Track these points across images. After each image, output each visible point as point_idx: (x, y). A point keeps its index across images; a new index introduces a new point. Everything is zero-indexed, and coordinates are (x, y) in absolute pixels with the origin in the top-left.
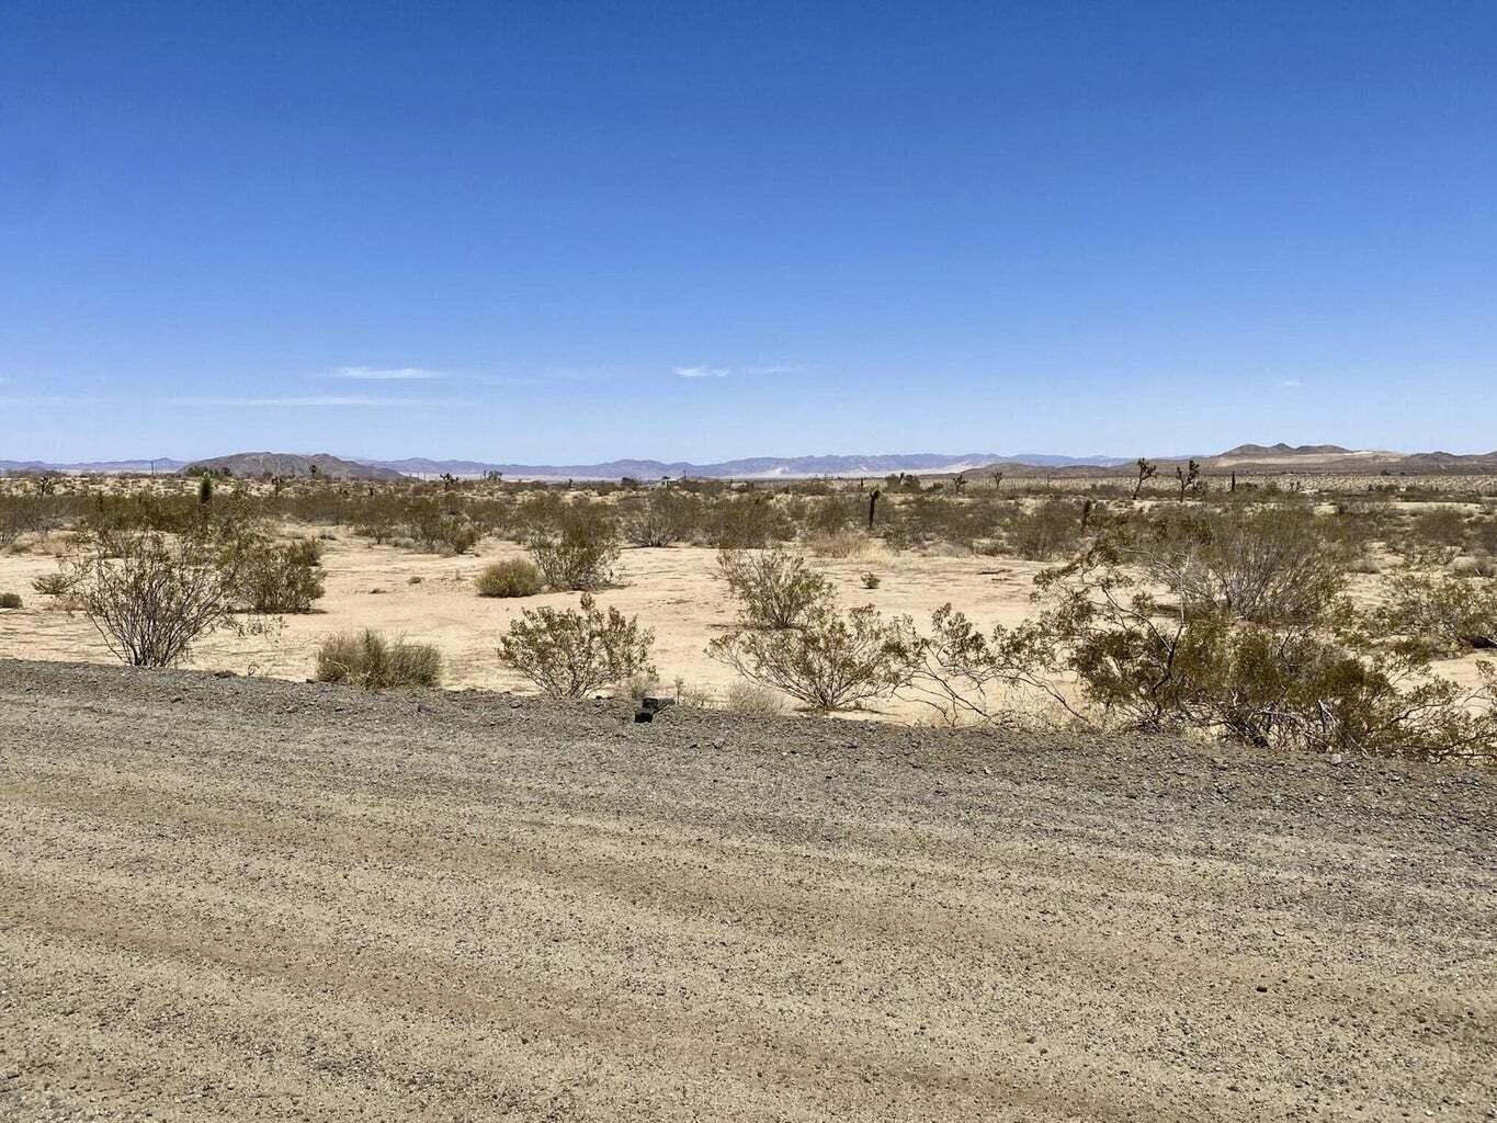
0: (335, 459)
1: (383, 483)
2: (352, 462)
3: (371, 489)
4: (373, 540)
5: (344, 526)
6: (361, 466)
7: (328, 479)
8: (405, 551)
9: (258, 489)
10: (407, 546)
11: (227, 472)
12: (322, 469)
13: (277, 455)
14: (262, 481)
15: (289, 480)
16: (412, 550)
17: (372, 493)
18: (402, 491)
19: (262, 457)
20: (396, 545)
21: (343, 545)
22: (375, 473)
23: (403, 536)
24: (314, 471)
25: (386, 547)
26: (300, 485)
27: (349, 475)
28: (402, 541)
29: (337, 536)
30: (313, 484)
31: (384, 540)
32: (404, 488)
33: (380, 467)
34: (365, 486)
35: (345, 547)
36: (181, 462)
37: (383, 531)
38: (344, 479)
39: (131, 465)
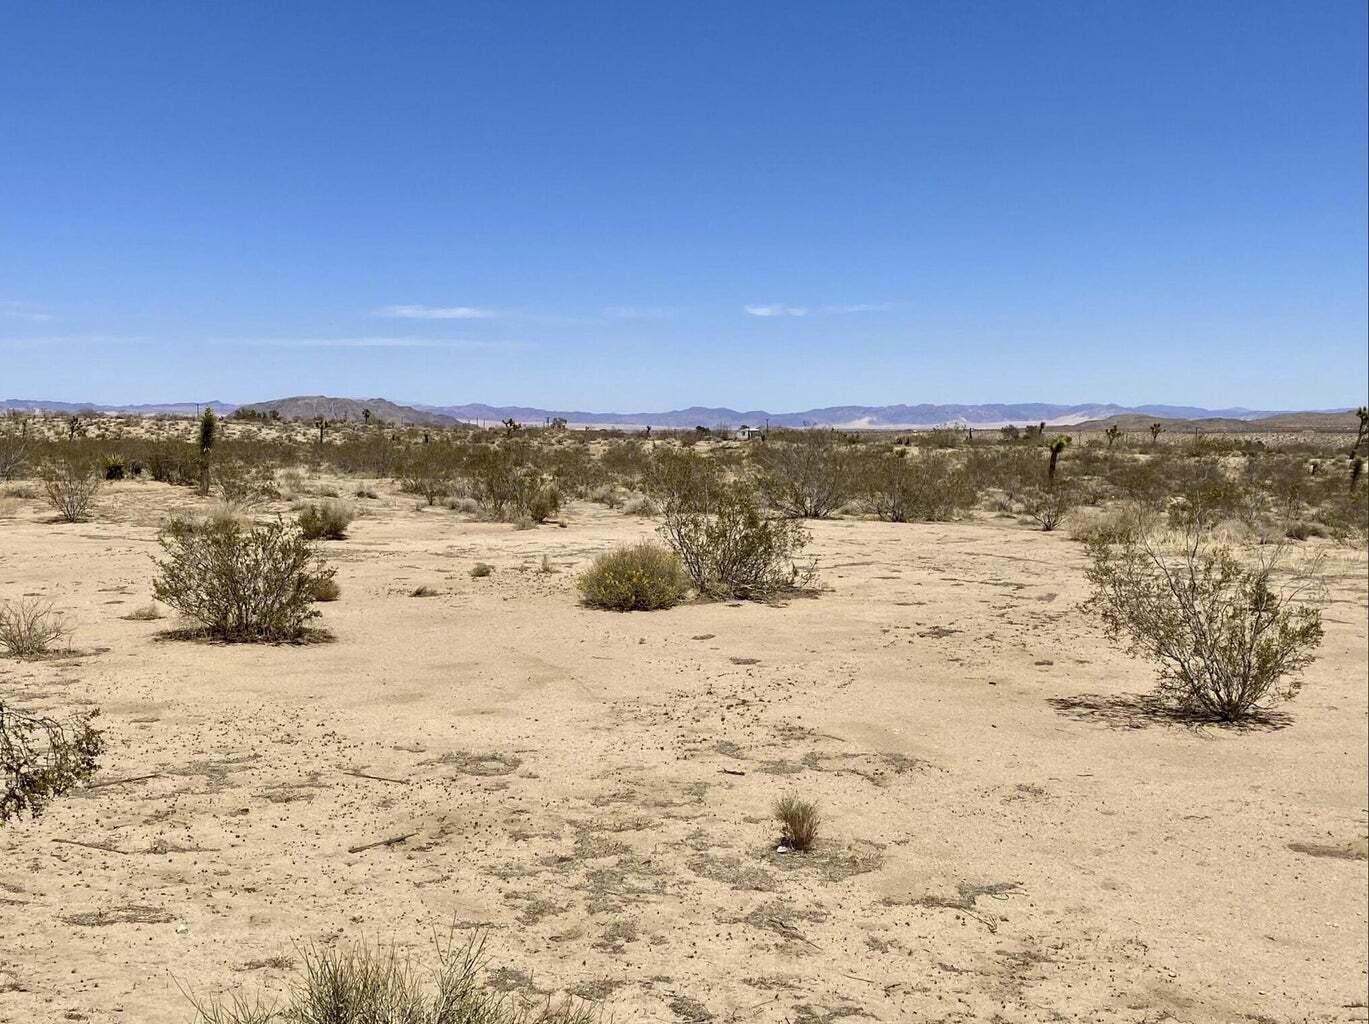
0: (391, 404)
1: (440, 429)
2: (410, 408)
3: (426, 436)
4: (423, 500)
5: (390, 480)
6: (416, 412)
7: (381, 424)
8: (462, 517)
9: (304, 434)
10: (467, 509)
11: (275, 415)
12: (377, 414)
13: (332, 399)
14: (309, 425)
15: (339, 425)
16: (473, 516)
17: (427, 440)
18: (460, 437)
19: (316, 401)
20: (453, 507)
21: (384, 506)
22: (432, 420)
23: (461, 494)
24: (367, 416)
25: (439, 510)
26: (350, 430)
27: (405, 421)
28: (462, 502)
29: (379, 494)
30: (364, 429)
31: (437, 499)
32: (462, 435)
33: (437, 413)
34: (421, 432)
35: (386, 510)
36: (233, 406)
37: (437, 487)
38: (398, 425)
39: (185, 409)
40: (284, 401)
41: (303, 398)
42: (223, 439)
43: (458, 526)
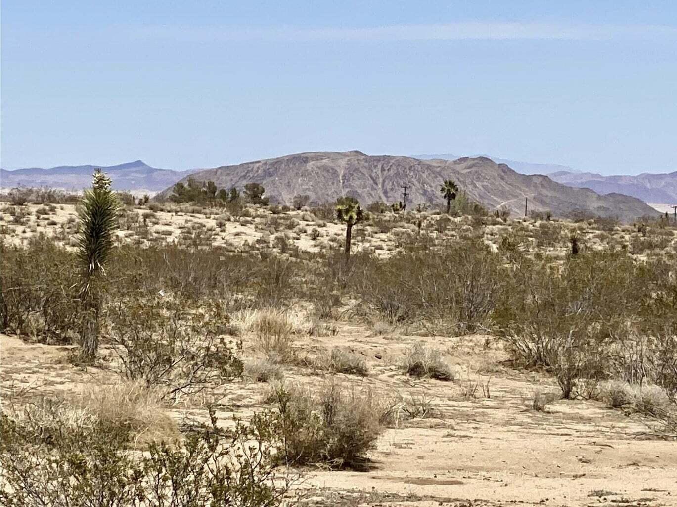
0: (505, 169)
1: (607, 225)
2: (545, 177)
3: (574, 241)
4: (551, 386)
5: (481, 339)
6: (562, 188)
7: (479, 216)
8: (635, 426)
9: (315, 236)
10: (647, 409)
11: (255, 193)
12: (471, 191)
13: (378, 159)
14: (324, 214)
15: (388, 215)
16: (659, 424)
17: (575, 250)
18: (650, 246)
19: (343, 163)
20: (617, 403)
21: (465, 396)
22: (593, 205)
23: (633, 373)
24: (450, 196)
25: (587, 409)
26: (410, 228)
27: (531, 207)
28: (632, 391)
29: (454, 370)
30: (441, 227)
31: (580, 383)
32: (656, 239)
33: (606, 191)
34: (565, 232)
35: (467, 406)
36: (173, 173)
37: (581, 359)
38: (518, 215)
39: (71, 178)
40: (278, 162)
41: (318, 157)
42: (147, 244)
43: (622, 447)
